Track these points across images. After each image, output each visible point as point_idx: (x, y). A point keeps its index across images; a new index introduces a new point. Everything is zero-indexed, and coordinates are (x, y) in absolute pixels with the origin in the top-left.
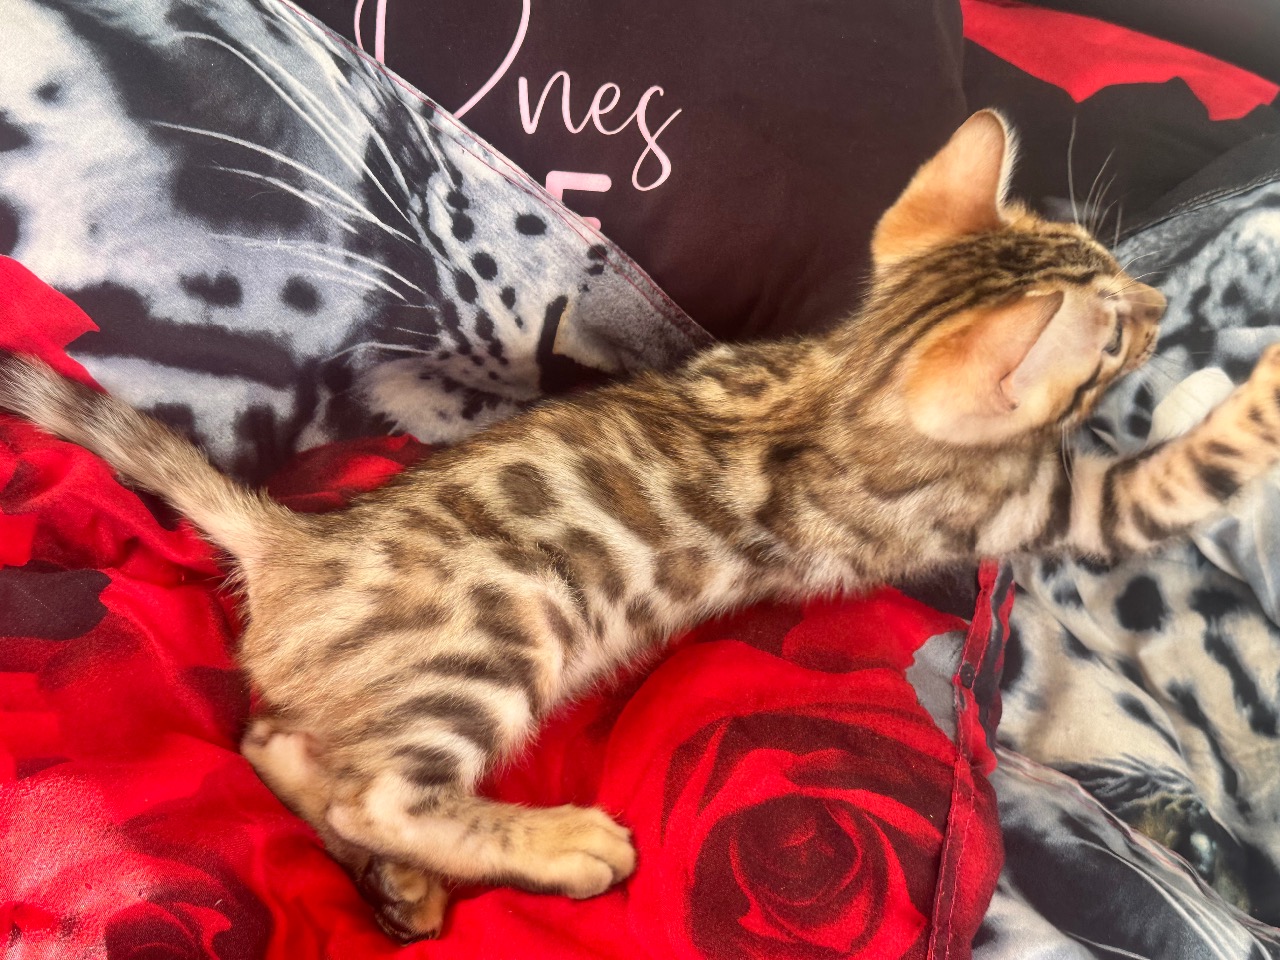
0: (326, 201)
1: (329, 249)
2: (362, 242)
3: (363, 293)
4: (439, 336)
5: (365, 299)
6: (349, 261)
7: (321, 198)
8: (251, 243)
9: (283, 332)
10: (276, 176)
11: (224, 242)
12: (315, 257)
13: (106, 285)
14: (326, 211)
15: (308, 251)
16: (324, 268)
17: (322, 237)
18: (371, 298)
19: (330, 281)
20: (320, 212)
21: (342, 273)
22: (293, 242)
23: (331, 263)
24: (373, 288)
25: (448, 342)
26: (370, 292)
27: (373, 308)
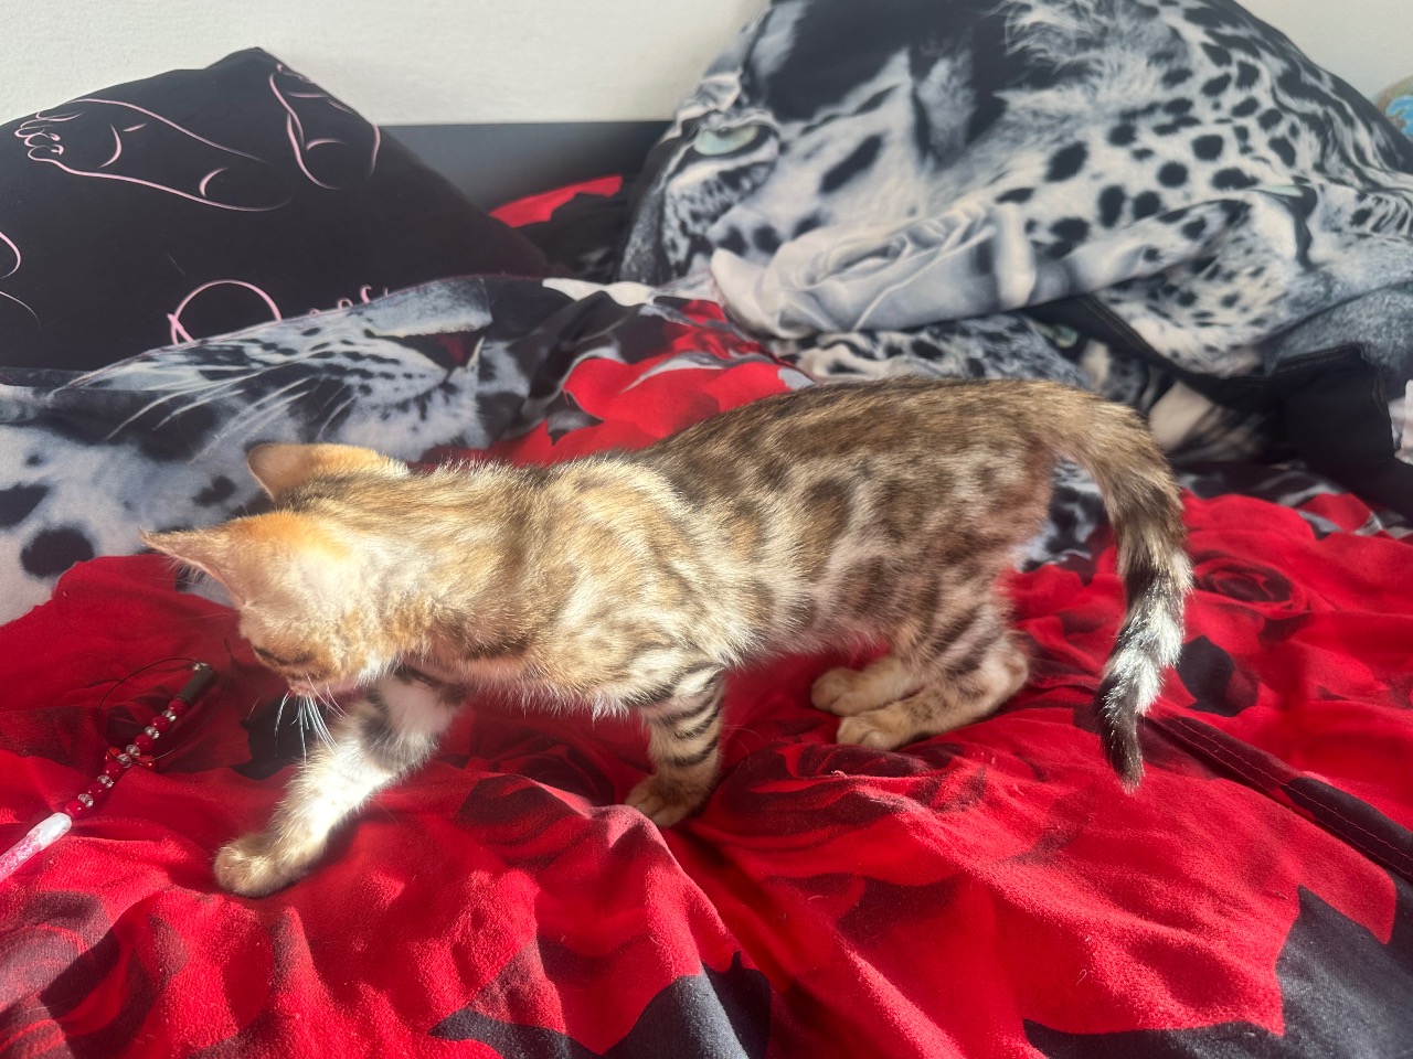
0: (211, 393)
1: (243, 413)
2: (254, 391)
3: (287, 414)
4: (346, 384)
5: (291, 415)
6: (260, 408)
7: (208, 394)
8: (206, 452)
10: (175, 408)
12: (243, 425)
14: (217, 397)
15: (235, 426)
16: (252, 425)
17: (233, 412)
18: (293, 411)
19: (264, 427)
20: (215, 402)
21: (265, 417)
22: (223, 429)
23: (253, 419)
24: (287, 407)
25: (354, 380)
26: (288, 410)
27: (301, 414)
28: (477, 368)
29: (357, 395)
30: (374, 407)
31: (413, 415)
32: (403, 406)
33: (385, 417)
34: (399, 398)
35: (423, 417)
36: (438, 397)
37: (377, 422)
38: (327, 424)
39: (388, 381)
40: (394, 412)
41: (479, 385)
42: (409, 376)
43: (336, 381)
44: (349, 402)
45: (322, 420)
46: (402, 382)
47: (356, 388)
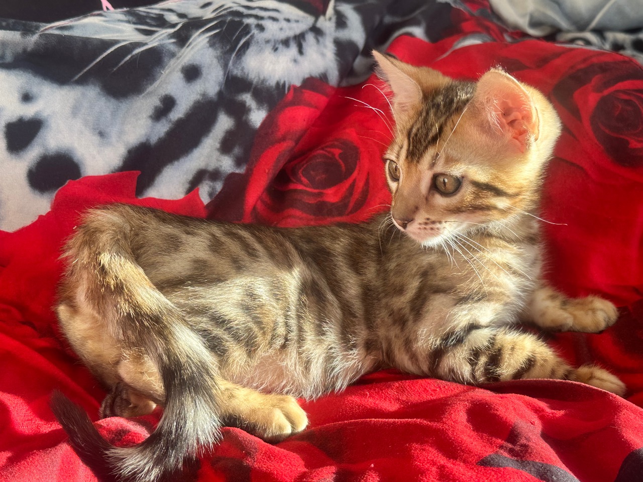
1: (179, 55)
2: (183, 39)
3: (208, 45)
4: (245, 23)
5: (210, 46)
9: (201, 95)
10: (134, 49)
11: (148, 93)
12: (178, 61)
13: (130, 152)
14: (162, 42)
15: (175, 63)
18: (212, 43)
19: (193, 56)
20: (160, 45)
21: (192, 50)
22: (167, 67)
24: (208, 40)
25: (251, 21)
26: (208, 42)
27: (217, 46)
28: (334, 19)
29: (255, 31)
30: (268, 42)
31: (293, 50)
32: (286, 43)
33: (275, 49)
34: (282, 36)
35: (301, 52)
36: (310, 37)
37: (270, 53)
38: (235, 53)
39: (275, 23)
40: (280, 46)
41: (335, 31)
42: (288, 20)
43: (238, 21)
44: (248, 37)
45: (232, 50)
46: (284, 24)
47: (253, 26)
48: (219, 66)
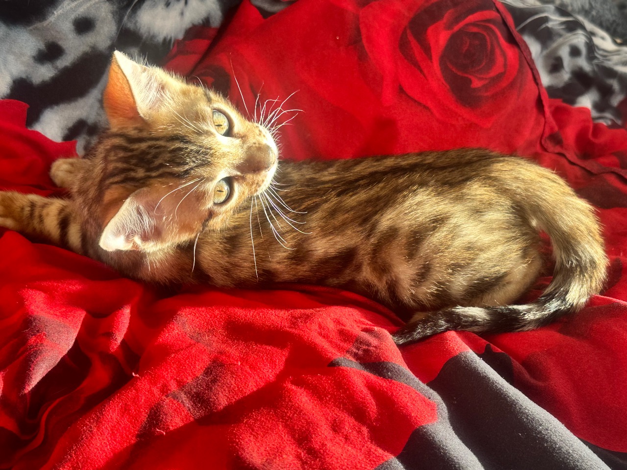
9: (90, 47)
22: (60, 7)
33: (168, 5)
35: (186, 2)
37: (162, 8)
38: (131, 8)
45: (128, 6)
48: (113, 21)
